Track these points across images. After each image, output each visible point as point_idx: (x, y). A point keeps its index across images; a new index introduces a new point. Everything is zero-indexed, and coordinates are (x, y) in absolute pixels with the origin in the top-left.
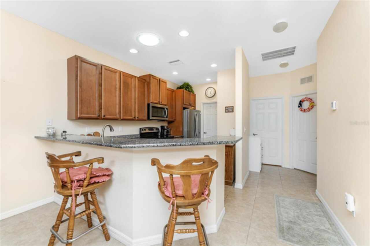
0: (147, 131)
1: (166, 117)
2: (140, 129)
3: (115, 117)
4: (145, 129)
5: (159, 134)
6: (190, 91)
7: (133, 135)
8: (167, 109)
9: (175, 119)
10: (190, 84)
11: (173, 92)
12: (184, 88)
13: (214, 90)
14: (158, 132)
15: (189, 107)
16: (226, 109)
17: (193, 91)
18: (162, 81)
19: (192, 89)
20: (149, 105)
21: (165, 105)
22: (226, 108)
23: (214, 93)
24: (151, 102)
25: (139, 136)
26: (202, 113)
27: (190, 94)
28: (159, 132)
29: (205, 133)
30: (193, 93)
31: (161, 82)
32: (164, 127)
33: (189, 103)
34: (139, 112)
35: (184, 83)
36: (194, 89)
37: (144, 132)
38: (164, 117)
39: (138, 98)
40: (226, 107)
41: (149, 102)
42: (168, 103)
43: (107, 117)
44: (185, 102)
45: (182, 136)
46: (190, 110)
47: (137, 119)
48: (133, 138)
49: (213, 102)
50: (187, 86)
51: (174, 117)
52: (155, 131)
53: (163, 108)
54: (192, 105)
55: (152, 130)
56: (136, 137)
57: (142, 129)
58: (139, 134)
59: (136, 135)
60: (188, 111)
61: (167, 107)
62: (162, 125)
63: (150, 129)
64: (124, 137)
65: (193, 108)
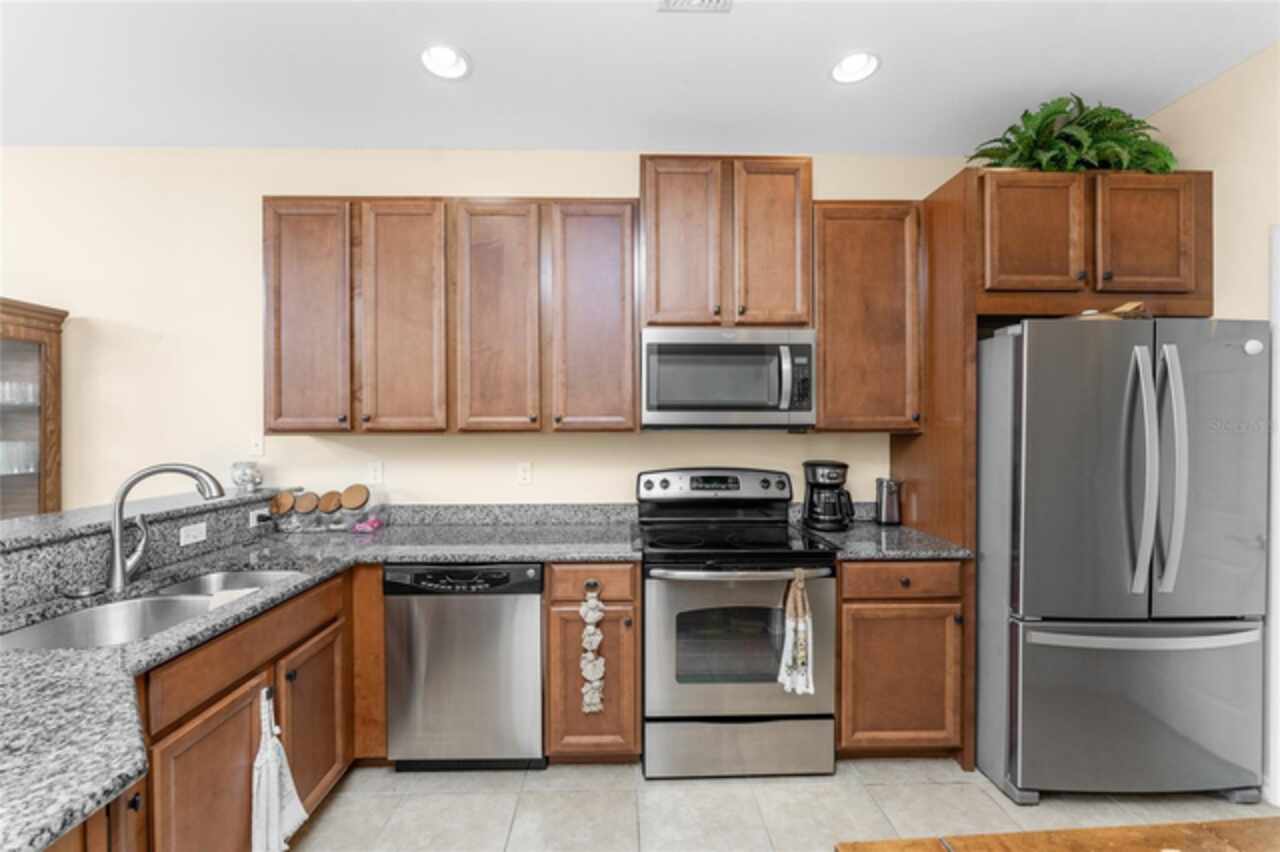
0: (683, 490)
1: (784, 404)
2: (640, 476)
3: (425, 422)
4: (667, 479)
7: (595, 507)
9: (919, 419)
11: (897, 218)
15: (1072, 301)
18: (751, 170)
24: (648, 319)
25: (633, 515)
27: (1091, 181)
28: (791, 499)
30: (1163, 168)
31: (739, 176)
33: (1077, 268)
34: (569, 387)
37: (657, 493)
38: (776, 408)
42: (811, 310)
44: (1001, 271)
47: (554, 425)
48: (594, 520)
52: (751, 490)
53: (769, 350)
54: (1127, 282)
55: (723, 486)
56: (613, 519)
57: (644, 479)
58: (632, 506)
59: (614, 506)
60: (1018, 339)
61: (805, 336)
62: (805, 460)
63: (707, 480)
64: (538, 513)
65: (1129, 307)
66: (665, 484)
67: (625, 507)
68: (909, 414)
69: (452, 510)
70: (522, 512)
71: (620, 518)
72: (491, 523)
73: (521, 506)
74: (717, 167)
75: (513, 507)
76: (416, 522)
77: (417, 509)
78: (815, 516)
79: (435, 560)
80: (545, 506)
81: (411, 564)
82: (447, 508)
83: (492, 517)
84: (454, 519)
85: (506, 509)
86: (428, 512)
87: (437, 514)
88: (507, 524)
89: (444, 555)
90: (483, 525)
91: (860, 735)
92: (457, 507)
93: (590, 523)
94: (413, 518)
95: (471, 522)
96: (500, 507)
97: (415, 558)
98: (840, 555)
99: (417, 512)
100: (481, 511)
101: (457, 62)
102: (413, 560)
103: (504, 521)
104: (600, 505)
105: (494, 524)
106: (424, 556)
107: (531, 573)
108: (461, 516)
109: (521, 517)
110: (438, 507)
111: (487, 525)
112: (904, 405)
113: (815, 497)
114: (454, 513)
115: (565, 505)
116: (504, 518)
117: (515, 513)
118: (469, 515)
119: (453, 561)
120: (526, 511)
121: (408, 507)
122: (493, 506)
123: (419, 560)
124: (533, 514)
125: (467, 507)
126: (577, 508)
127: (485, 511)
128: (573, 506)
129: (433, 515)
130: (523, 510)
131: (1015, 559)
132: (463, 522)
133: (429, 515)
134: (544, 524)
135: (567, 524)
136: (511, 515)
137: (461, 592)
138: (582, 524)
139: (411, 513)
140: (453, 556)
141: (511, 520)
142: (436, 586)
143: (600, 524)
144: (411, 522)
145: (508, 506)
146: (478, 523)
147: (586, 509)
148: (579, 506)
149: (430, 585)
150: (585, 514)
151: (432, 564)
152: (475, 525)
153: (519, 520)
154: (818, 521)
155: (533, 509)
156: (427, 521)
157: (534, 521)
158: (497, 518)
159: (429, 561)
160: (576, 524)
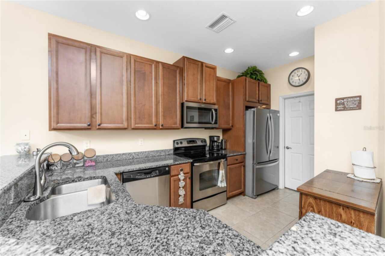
0: (185, 144)
1: (213, 123)
2: (174, 141)
3: (120, 126)
4: (181, 142)
5: (207, 149)
6: (258, 80)
7: (162, 151)
8: (216, 110)
9: (232, 126)
10: (259, 68)
11: (229, 83)
12: (248, 76)
13: (306, 72)
14: (204, 146)
15: (257, 105)
16: (337, 104)
17: (265, 79)
18: (206, 67)
19: (262, 76)
20: (182, 105)
21: (214, 104)
22: (338, 102)
23: (307, 77)
24: (186, 100)
25: (172, 152)
26: (281, 115)
27: (259, 83)
28: (206, 145)
29: (288, 148)
30: (266, 82)
31: (204, 67)
32: (214, 139)
33: (257, 99)
34: (164, 116)
35: (249, 67)
36: (266, 76)
37: (180, 145)
38: (211, 123)
39: (163, 94)
40: (337, 100)
41: (183, 100)
42: (217, 100)
43: (104, 125)
44: (249, 98)
45: (244, 153)
46: (258, 110)
47: (161, 127)
48: (162, 154)
49: (305, 94)
50: (254, 71)
51: (231, 122)
52: (199, 143)
53: (210, 110)
54: (263, 102)
55: (194, 143)
56: (167, 153)
57: (176, 142)
58: (171, 149)
59: (167, 150)
60: (254, 112)
61: (216, 107)
62: (210, 135)
63: (190, 141)
64: (146, 154)
65: (264, 106)
66: (181, 143)
67: (170, 150)
68: (231, 125)
69: (118, 155)
70: (142, 154)
71: (169, 153)
72: (131, 158)
73: (141, 152)
74: (200, 64)
75: (139, 153)
76: (104, 161)
77: (105, 156)
78: (214, 148)
79: (140, 169)
80: (148, 152)
81: (132, 171)
82: (116, 155)
83: (132, 156)
84: (119, 159)
85: (136, 154)
86: (109, 157)
87: (112, 158)
88: (137, 158)
89: (142, 167)
90: (129, 159)
91: (230, 194)
92: (120, 154)
93: (161, 156)
94: (104, 159)
95: (125, 159)
96: (135, 153)
97: (133, 169)
98: (227, 156)
99: (105, 157)
100: (128, 155)
101: (147, 15)
102: (132, 170)
103: (136, 157)
104: (164, 150)
105: (133, 159)
106: (136, 168)
107: (167, 169)
108: (121, 157)
109: (141, 156)
110: (113, 155)
111: (130, 159)
112: (229, 123)
113: (213, 144)
114: (119, 156)
115: (154, 151)
116: (136, 156)
117: (139, 155)
118: (124, 156)
119: (145, 168)
120: (143, 154)
121: (102, 156)
122: (132, 153)
123: (135, 170)
124: (145, 155)
125: (124, 154)
126: (157, 151)
127: (130, 155)
128: (156, 151)
129: (111, 158)
130: (142, 153)
131: (254, 153)
132: (122, 159)
133: (110, 158)
134: (148, 157)
135: (155, 156)
136: (138, 155)
137: (149, 178)
138: (159, 156)
139: (103, 158)
140: (145, 167)
141: (138, 157)
142: (141, 177)
143: (164, 155)
144: (102, 161)
145: (137, 152)
146: (127, 159)
147: (160, 151)
148: (158, 151)
149: (139, 177)
150: (160, 153)
151: (138, 171)
152: (126, 159)
153: (140, 157)
154: (214, 149)
155: (145, 153)
156: (109, 160)
157: (145, 157)
158: (133, 157)
159: (138, 170)
160: (158, 156)
